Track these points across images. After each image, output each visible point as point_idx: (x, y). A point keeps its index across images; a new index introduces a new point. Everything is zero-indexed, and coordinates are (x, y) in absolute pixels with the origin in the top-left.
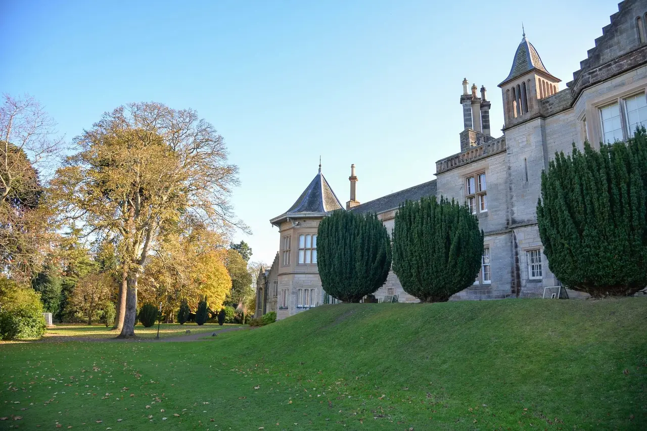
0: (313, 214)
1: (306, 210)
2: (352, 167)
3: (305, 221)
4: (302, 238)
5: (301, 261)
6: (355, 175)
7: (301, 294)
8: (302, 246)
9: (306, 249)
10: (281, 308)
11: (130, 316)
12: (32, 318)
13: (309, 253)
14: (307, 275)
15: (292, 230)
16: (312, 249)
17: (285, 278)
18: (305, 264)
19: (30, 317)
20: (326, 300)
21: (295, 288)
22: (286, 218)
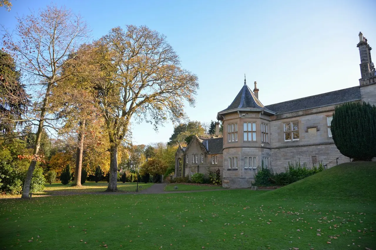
0: (253, 109)
2: (255, 83)
3: (247, 114)
4: (245, 125)
5: (245, 139)
6: (257, 88)
7: (248, 160)
8: (245, 130)
9: (248, 132)
10: (229, 170)
11: (115, 176)
12: (39, 177)
13: (250, 134)
14: (251, 148)
15: (239, 119)
16: (252, 132)
17: (233, 150)
19: (38, 177)
21: (243, 156)
22: (237, 111)
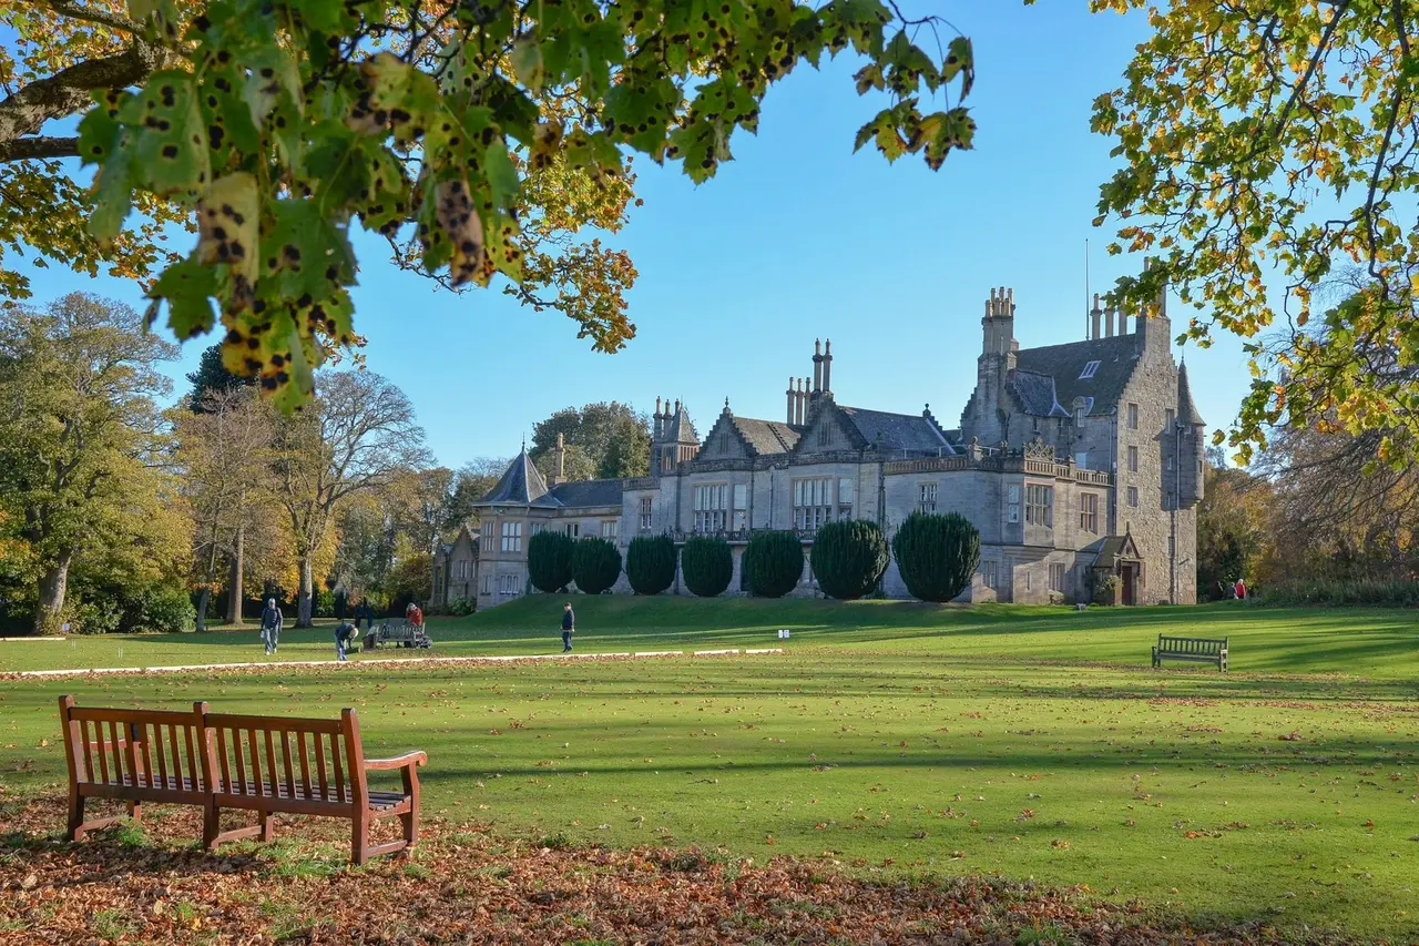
1: (511, 498)
4: (506, 525)
5: (505, 548)
7: (505, 581)
8: (505, 533)
9: (509, 537)
10: (483, 594)
13: (512, 540)
14: (510, 562)
15: (495, 517)
16: (516, 537)
17: (487, 565)
18: (508, 552)
20: (528, 588)
21: (497, 574)
